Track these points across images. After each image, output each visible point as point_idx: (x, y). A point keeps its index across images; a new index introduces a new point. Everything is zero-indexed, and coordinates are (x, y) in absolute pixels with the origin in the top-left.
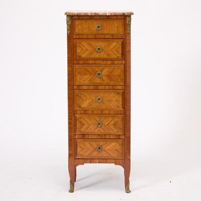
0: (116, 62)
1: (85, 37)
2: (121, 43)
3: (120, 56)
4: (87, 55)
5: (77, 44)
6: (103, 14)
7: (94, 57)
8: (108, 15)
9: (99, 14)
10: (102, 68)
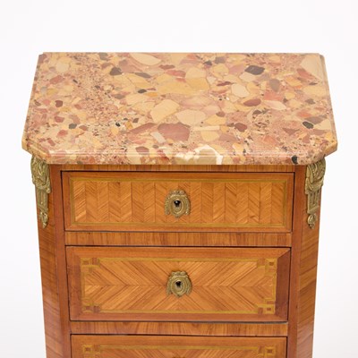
0: (253, 330)
1: (118, 239)
2: (276, 264)
3: (269, 309)
4: (125, 304)
5: (82, 266)
6: (198, 160)
7: (157, 312)
8: (219, 162)
9: (179, 159)
10: (192, 347)
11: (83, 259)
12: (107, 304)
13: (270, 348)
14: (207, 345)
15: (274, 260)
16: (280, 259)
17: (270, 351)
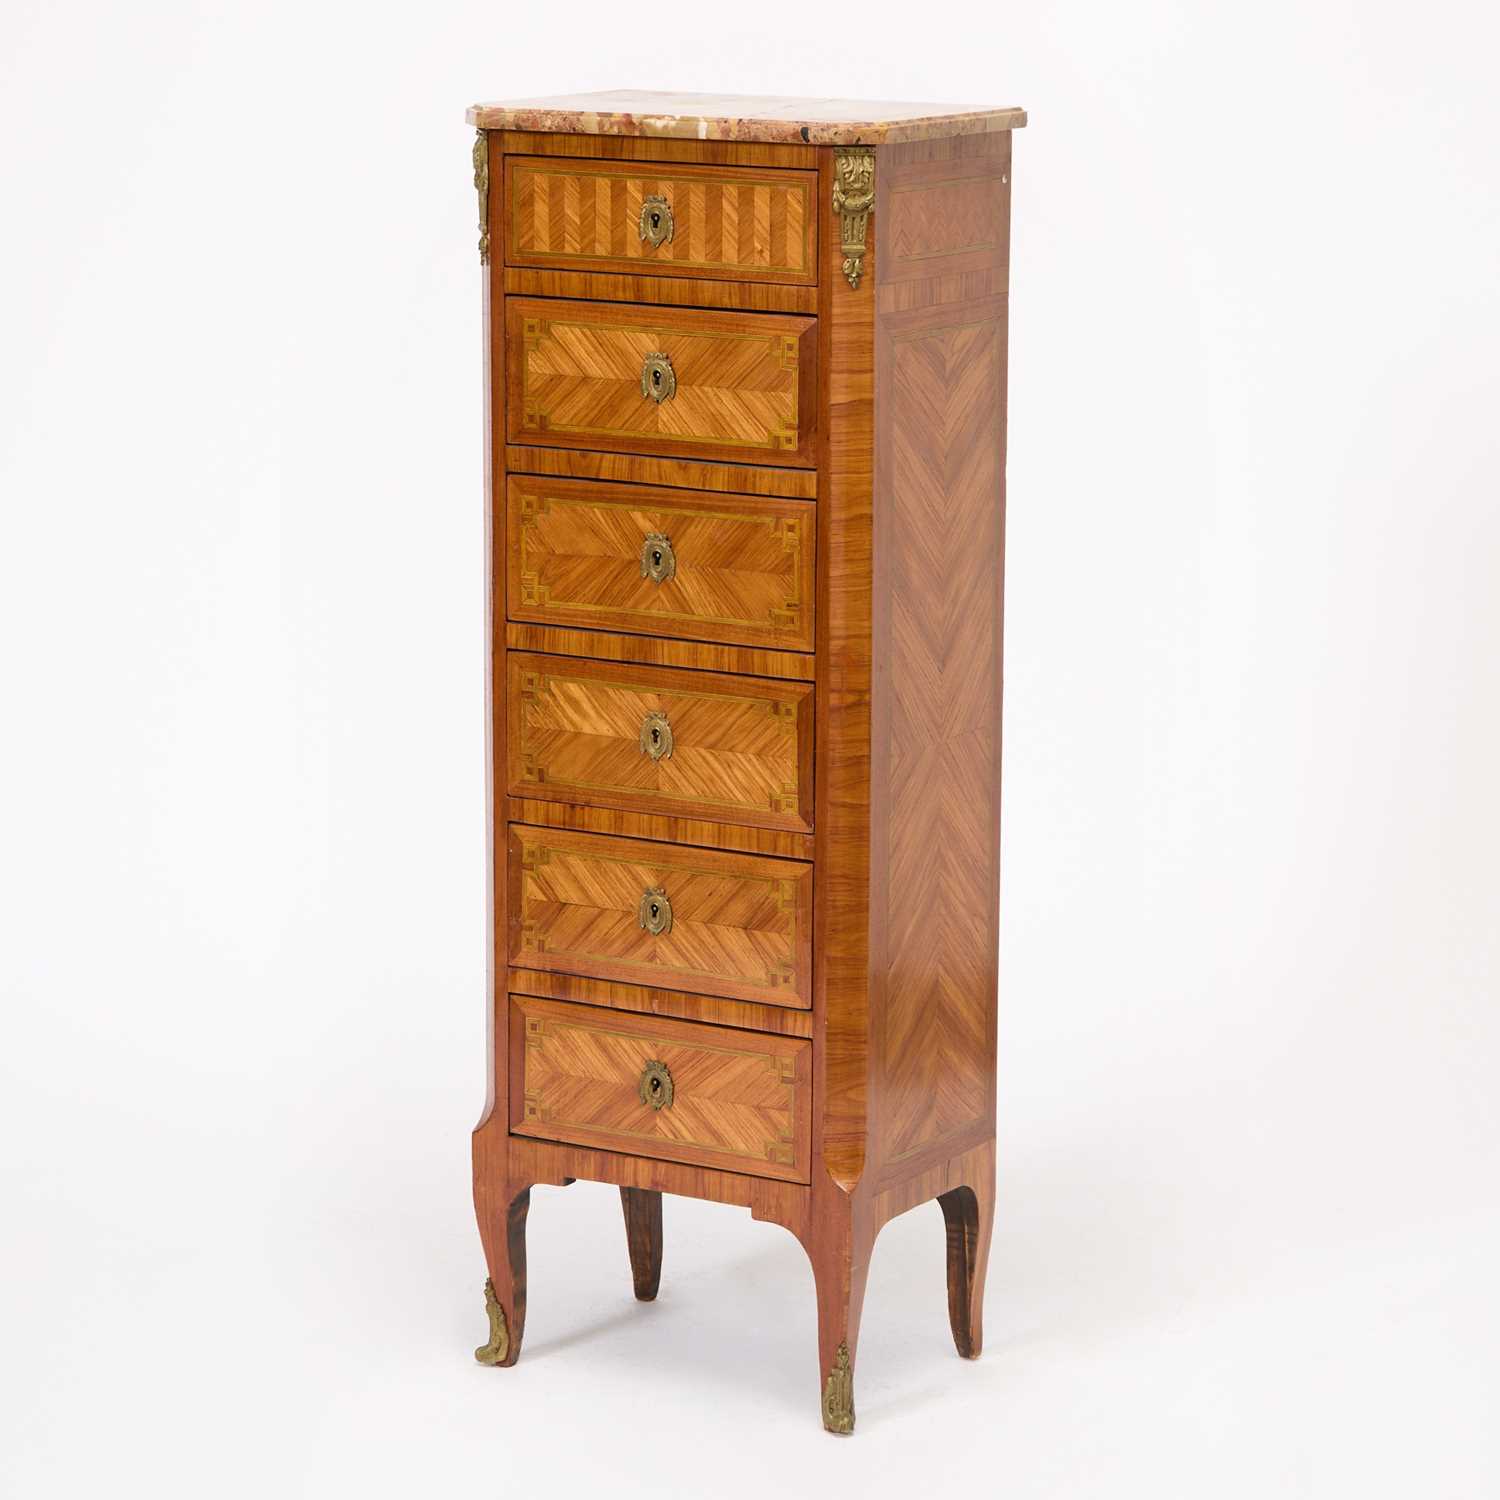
0: (766, 480)
1: (574, 284)
2: (796, 347)
3: (789, 440)
4: (583, 414)
5: (527, 334)
6: (674, 129)
7: (626, 434)
8: (702, 135)
9: (649, 125)
10: (677, 512)
11: (528, 321)
12: (559, 411)
13: (791, 522)
14: (700, 507)
15: (793, 340)
16: (803, 338)
17: (791, 528)
